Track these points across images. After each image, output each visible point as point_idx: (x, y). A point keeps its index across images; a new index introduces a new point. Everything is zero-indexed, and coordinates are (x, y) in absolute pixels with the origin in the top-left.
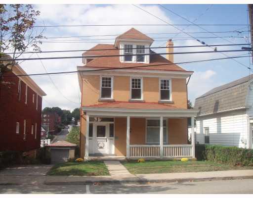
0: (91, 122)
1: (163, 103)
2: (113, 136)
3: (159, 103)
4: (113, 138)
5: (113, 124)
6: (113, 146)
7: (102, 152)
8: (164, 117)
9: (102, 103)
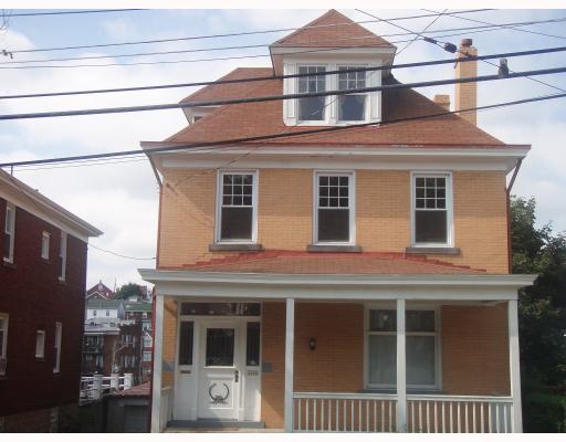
0: (187, 318)
1: (422, 256)
2: (257, 364)
3: (410, 254)
4: (258, 369)
5: (258, 324)
6: (258, 397)
7: (220, 416)
8: (407, 302)
9: (222, 257)
